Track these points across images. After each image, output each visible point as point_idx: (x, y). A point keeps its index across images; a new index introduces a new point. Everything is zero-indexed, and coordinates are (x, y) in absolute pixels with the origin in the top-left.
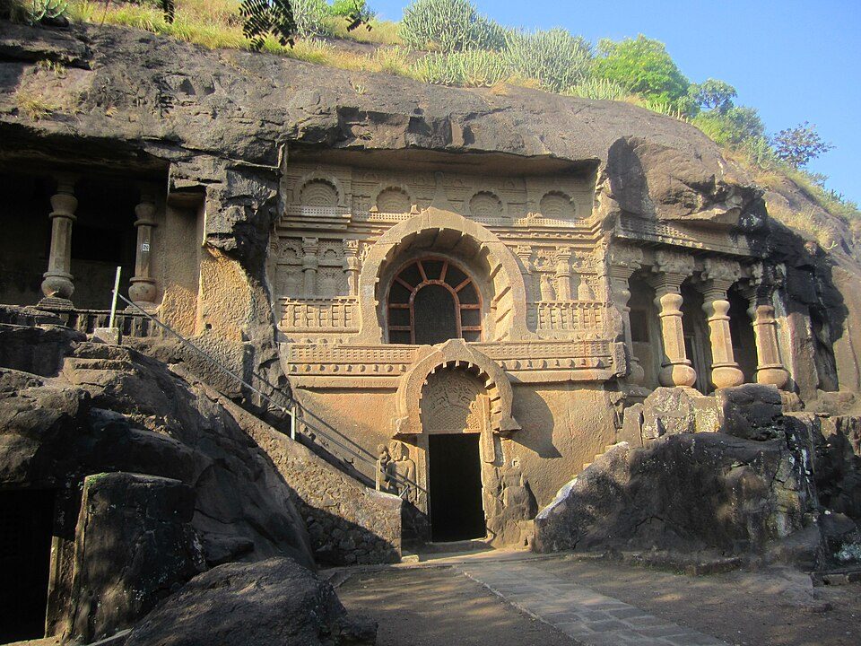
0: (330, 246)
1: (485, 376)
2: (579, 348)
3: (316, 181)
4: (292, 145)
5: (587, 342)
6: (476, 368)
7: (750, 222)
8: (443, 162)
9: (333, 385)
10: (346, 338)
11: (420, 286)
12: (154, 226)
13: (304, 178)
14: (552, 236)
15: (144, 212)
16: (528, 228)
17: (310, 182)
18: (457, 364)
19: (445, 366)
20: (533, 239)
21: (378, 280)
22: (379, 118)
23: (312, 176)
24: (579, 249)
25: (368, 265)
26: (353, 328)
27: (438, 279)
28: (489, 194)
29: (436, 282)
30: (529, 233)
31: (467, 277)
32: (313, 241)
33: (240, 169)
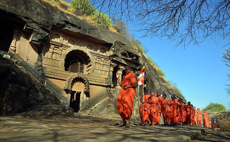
0: (56, 48)
1: (85, 81)
2: (102, 79)
3: (56, 34)
4: (53, 26)
5: (104, 78)
6: (83, 79)
7: (136, 62)
8: (83, 37)
9: (53, 77)
10: (57, 68)
11: (73, 61)
12: (18, 35)
13: (54, 33)
14: (101, 56)
15: (16, 31)
16: (97, 54)
17: (55, 34)
18: (80, 77)
19: (77, 77)
20: (97, 56)
21: (66, 58)
22: (73, 25)
23: (55, 33)
24: (105, 60)
25: (64, 54)
26: (59, 66)
27: (76, 60)
28: (91, 45)
29: (76, 61)
30: (97, 55)
31: (82, 61)
32: (53, 47)
33: (41, 28)
